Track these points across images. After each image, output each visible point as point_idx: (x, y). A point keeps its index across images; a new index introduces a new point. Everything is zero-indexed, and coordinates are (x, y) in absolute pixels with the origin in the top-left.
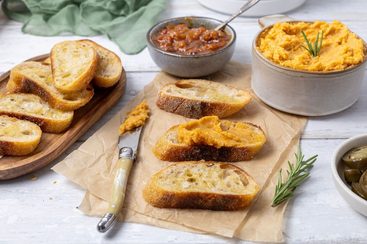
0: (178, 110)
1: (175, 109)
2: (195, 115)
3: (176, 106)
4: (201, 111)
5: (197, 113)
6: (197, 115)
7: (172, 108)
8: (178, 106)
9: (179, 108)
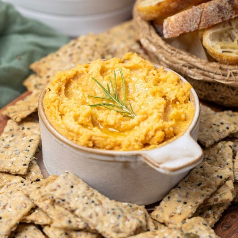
0: (203, 21)
1: (198, 21)
2: (226, 13)
3: (198, 18)
4: (231, 5)
5: (228, 10)
6: (229, 13)
7: (195, 24)
8: (201, 16)
9: (203, 17)
